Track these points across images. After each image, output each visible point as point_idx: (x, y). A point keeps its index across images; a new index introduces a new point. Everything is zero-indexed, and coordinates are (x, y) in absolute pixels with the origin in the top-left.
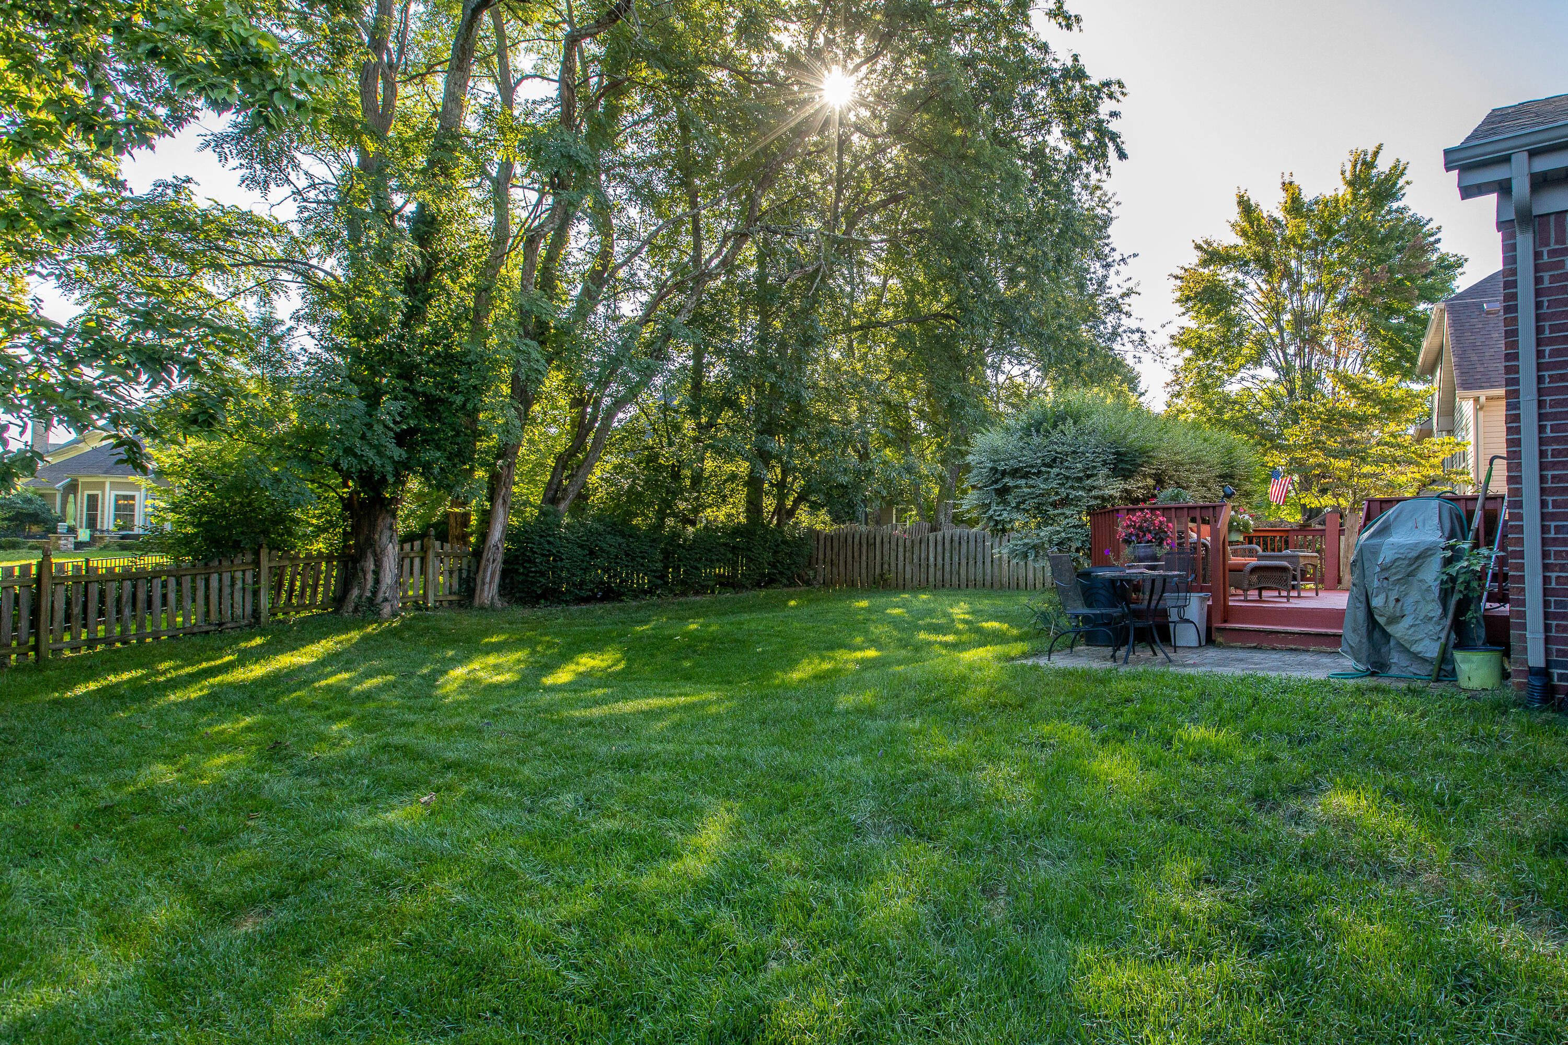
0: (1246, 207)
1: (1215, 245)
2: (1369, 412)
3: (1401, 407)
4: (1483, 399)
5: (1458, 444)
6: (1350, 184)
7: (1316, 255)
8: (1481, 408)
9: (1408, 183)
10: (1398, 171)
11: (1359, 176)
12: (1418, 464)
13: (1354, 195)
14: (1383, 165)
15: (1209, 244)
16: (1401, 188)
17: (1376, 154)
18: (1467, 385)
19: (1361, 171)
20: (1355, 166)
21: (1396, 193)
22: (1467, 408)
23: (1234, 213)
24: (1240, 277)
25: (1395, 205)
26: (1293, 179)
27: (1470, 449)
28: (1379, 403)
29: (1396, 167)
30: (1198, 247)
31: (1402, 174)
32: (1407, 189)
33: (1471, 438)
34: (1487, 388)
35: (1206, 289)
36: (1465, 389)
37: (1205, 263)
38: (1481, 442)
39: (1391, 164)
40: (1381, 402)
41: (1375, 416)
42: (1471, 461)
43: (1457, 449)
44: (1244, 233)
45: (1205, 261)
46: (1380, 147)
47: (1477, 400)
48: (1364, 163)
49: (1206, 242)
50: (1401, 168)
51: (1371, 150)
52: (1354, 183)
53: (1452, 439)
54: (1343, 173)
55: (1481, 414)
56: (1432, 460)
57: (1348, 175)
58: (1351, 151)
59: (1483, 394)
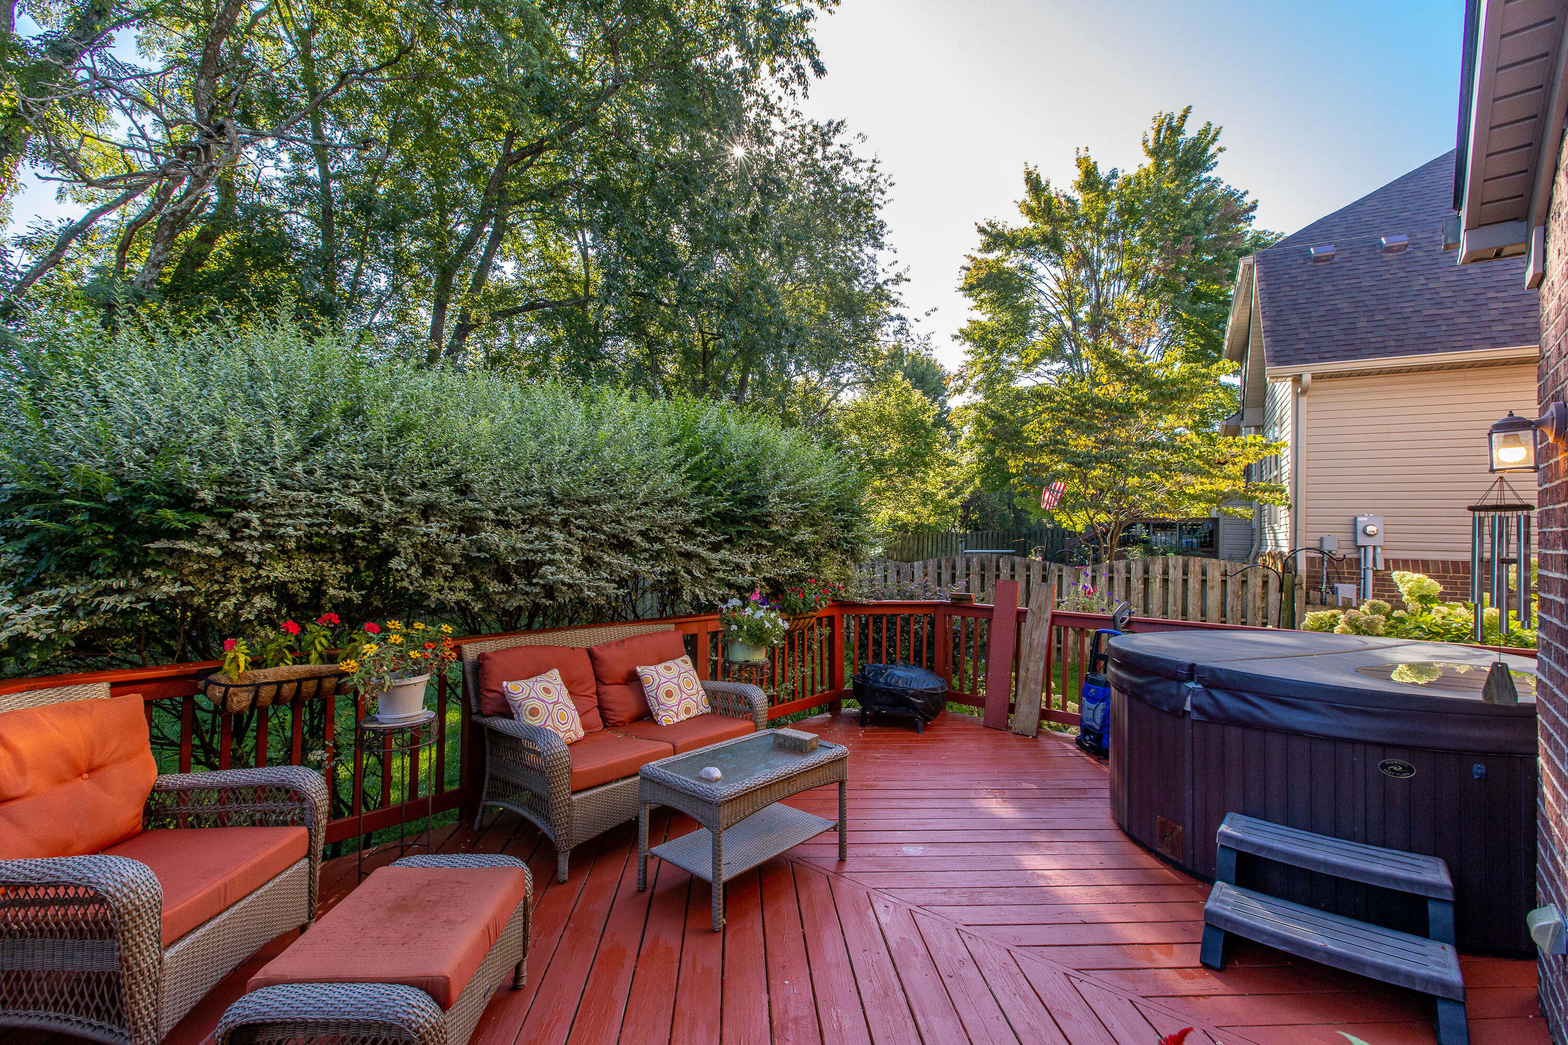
0: (1035, 185)
1: (1000, 227)
2: (1133, 400)
3: (1180, 391)
4: (1307, 378)
5: (1267, 446)
6: (1153, 153)
7: (1116, 238)
8: (1304, 392)
9: (1220, 150)
10: (1208, 135)
11: (1163, 145)
12: (1209, 475)
13: (1158, 166)
14: (1191, 131)
15: (993, 226)
16: (1214, 156)
17: (1183, 118)
18: (1280, 359)
19: (1165, 138)
20: (1159, 132)
21: (1205, 162)
22: (1283, 391)
23: (1022, 192)
24: (1028, 261)
25: (1205, 175)
26: (1089, 153)
27: (1286, 454)
28: (1150, 387)
29: (1206, 131)
30: (982, 230)
31: (1214, 139)
32: (1220, 157)
33: (1286, 435)
34: (1314, 361)
35: (989, 275)
36: (1279, 363)
37: (988, 248)
38: (1302, 443)
39: (1201, 126)
40: (1154, 385)
41: (1142, 405)
42: (1286, 467)
43: (1265, 453)
44: (1030, 211)
45: (988, 245)
46: (1188, 110)
47: (1297, 379)
48: (1170, 127)
49: (990, 224)
50: (1212, 133)
51: (1178, 114)
52: (1157, 152)
53: (1259, 438)
54: (1145, 142)
55: (1303, 400)
56: (1228, 469)
57: (1151, 144)
58: (1155, 119)
59: (1307, 371)
